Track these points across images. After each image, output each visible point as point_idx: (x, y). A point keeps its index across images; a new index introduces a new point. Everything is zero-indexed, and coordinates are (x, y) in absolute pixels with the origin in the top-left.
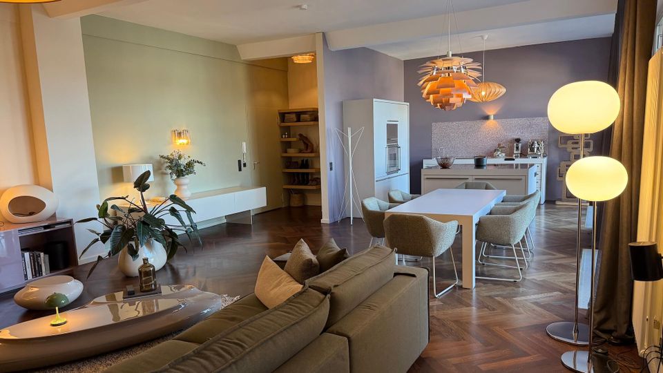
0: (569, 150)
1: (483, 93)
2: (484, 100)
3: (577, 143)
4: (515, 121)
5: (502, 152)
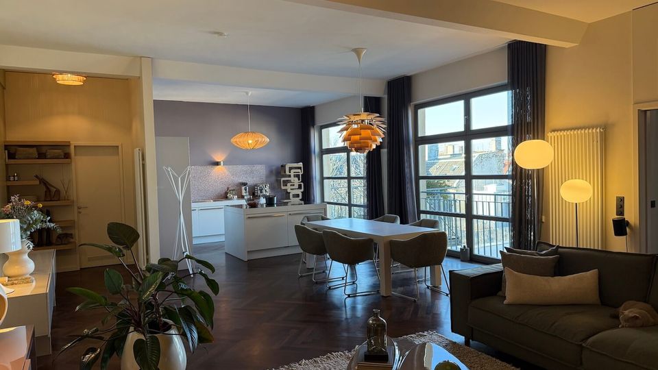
0: (289, 190)
1: (250, 142)
3: (293, 185)
5: (233, 194)
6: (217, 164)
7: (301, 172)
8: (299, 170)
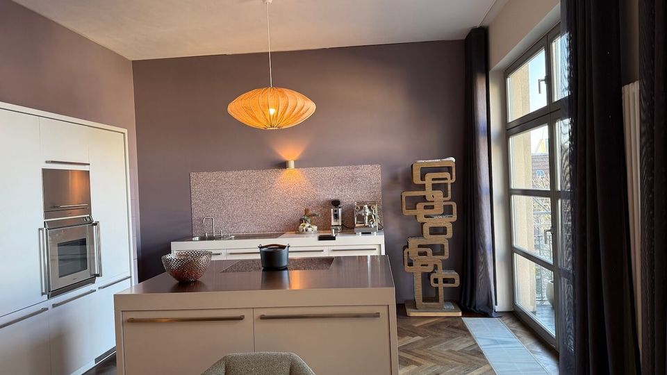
0: (421, 219)
1: (272, 111)
2: (274, 123)
3: (432, 207)
4: (329, 171)
5: (312, 223)
6: (284, 165)
7: (450, 179)
8: (447, 175)
